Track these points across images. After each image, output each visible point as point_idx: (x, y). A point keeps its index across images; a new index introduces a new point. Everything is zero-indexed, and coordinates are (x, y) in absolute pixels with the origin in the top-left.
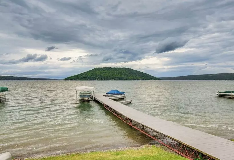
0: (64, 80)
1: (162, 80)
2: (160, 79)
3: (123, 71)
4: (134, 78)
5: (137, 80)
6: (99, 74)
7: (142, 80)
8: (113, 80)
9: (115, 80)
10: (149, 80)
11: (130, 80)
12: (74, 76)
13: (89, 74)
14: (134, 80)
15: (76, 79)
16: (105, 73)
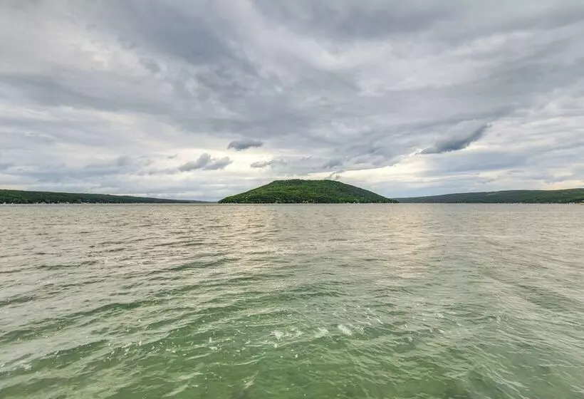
0: (219, 203)
1: (399, 202)
2: (395, 201)
3: (326, 186)
4: (346, 199)
5: (352, 202)
6: (280, 191)
8: (307, 203)
9: (310, 202)
10: (373, 202)
13: (263, 192)
14: (346, 202)
16: (293, 189)
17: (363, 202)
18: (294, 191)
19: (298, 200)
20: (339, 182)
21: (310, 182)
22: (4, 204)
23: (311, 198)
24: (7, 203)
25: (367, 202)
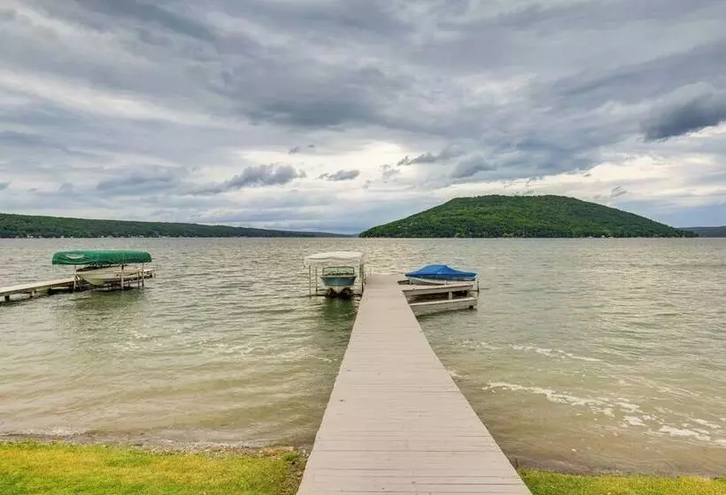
0: (361, 236)
1: (697, 236)
2: (689, 233)
3: (548, 207)
4: (587, 230)
5: (598, 236)
6: (463, 217)
7: (615, 236)
8: (510, 237)
9: (517, 235)
10: (642, 236)
11: (571, 235)
12: (388, 226)
13: (434, 219)
14: (586, 235)
15: (396, 233)
16: (486, 213)
17: (621, 236)
18: (488, 217)
19: (494, 232)
20: (573, 199)
21: (518, 200)
22: (62, 238)
23: (517, 227)
24: (66, 236)
25: (629, 236)
